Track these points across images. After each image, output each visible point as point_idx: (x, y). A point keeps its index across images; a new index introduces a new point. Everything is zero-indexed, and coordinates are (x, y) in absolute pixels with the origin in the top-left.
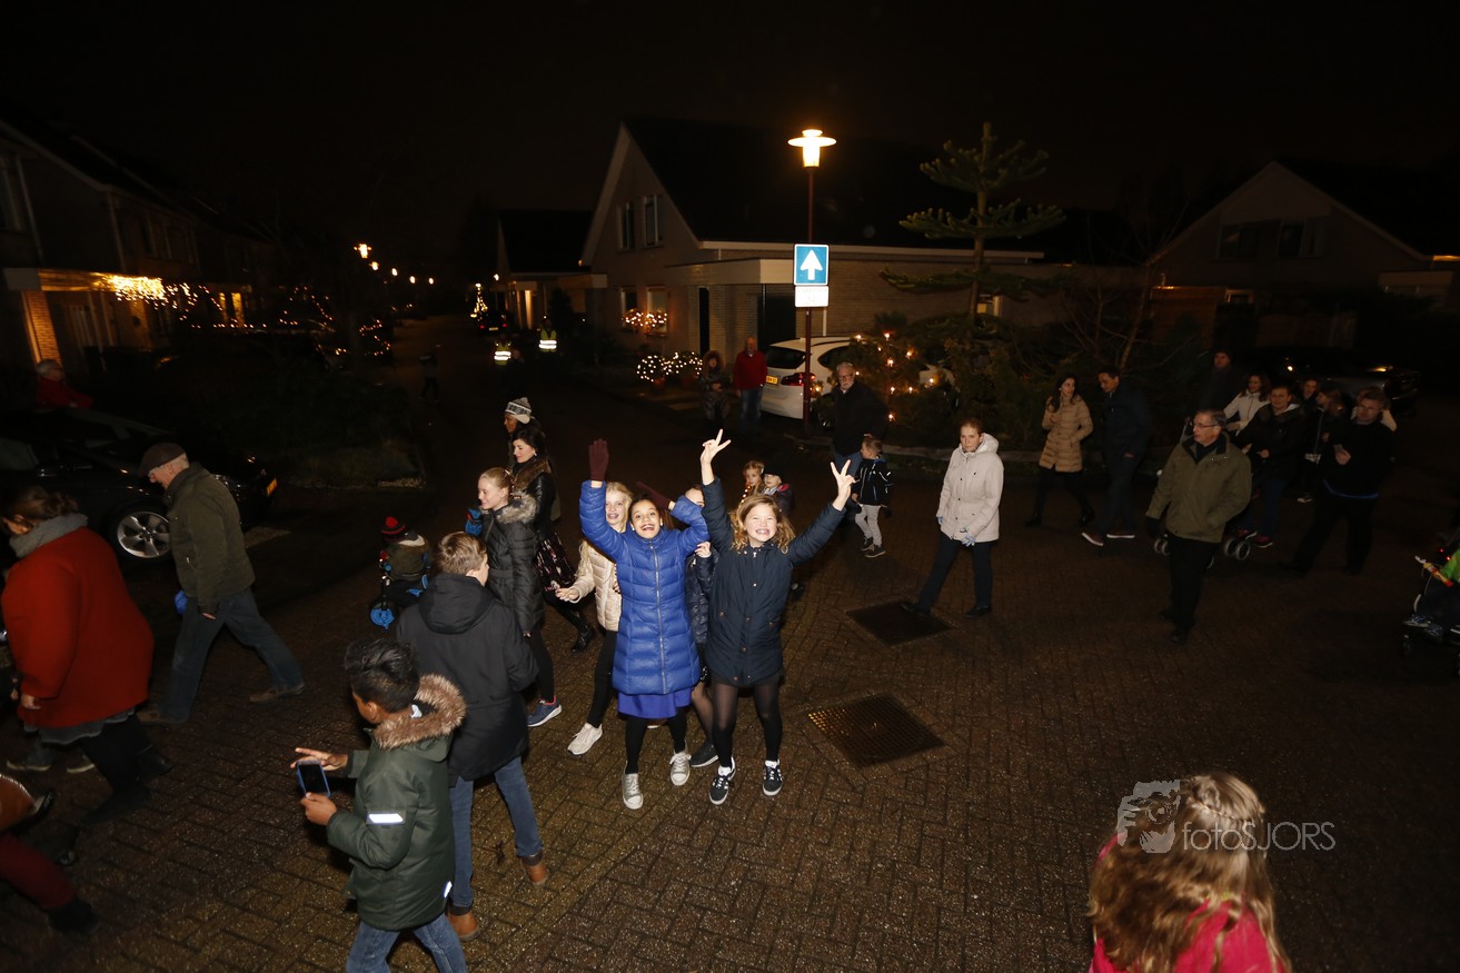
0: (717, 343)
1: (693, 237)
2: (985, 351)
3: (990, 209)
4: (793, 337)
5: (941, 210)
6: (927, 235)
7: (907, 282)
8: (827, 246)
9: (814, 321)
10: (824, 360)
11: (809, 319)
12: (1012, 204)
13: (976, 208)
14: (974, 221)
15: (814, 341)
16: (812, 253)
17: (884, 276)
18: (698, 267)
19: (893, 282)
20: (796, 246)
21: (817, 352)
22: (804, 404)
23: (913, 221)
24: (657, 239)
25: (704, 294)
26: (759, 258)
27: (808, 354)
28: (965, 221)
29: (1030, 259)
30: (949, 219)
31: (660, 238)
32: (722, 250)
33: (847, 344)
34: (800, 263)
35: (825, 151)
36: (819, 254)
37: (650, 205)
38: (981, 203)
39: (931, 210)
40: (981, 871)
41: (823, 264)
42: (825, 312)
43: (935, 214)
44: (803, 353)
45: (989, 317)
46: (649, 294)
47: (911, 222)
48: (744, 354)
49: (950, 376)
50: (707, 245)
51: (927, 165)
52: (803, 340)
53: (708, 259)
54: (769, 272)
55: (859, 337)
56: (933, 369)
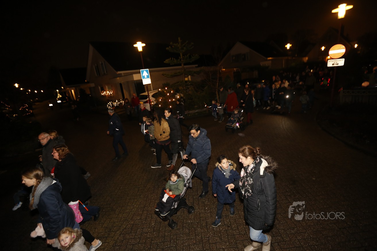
0: (126, 96)
1: (115, 71)
2: (188, 88)
3: (183, 57)
4: (145, 92)
5: (173, 58)
6: (171, 64)
7: (168, 75)
8: (148, 69)
9: (149, 87)
10: (153, 96)
11: (147, 87)
12: (188, 55)
13: (180, 57)
14: (180, 60)
15: (149, 92)
16: (145, 71)
17: (163, 75)
18: (118, 78)
19: (165, 76)
20: (141, 70)
21: (151, 95)
22: (150, 107)
23: (167, 61)
24: (106, 72)
25: (121, 85)
26: (132, 74)
27: (149, 95)
28: (179, 60)
29: (195, 67)
30: (175, 60)
31: (107, 72)
32: (123, 73)
33: (157, 92)
34: (142, 74)
35: (143, 47)
36: (147, 71)
37: (102, 64)
38: (181, 55)
39: (170, 58)
40: (207, 203)
41: (148, 74)
42: (151, 85)
43: (171, 59)
44: (147, 96)
45: (188, 81)
46: (107, 87)
47: (166, 61)
48: (133, 98)
49: (182, 95)
50: (119, 72)
51: (168, 48)
52: (147, 92)
53: (120, 76)
54: (136, 77)
55: (160, 90)
56: (178, 94)
